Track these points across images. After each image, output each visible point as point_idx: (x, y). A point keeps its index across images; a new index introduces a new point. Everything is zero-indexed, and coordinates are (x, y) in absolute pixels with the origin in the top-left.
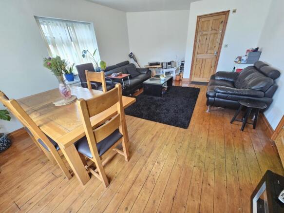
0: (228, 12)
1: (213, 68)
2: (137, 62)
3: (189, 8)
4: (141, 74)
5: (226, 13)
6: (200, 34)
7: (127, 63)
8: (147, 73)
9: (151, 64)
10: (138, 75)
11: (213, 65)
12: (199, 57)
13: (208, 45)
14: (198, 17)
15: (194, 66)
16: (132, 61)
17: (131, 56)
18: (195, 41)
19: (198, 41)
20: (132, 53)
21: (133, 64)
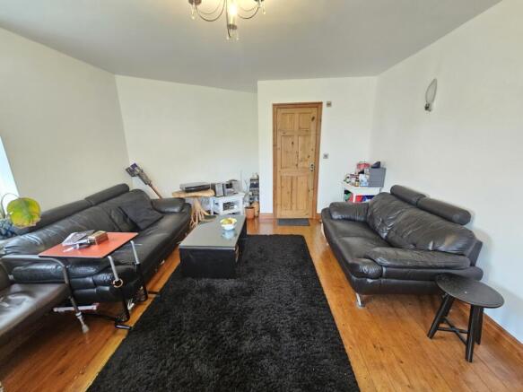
0: (321, 103)
1: (311, 192)
2: (151, 186)
3: (255, 90)
4: (164, 214)
5: (318, 105)
6: (280, 134)
7: (124, 189)
8: (180, 212)
9: (188, 190)
10: (158, 220)
11: (311, 187)
12: (285, 173)
13: (297, 153)
14: (274, 105)
15: (279, 190)
16: (135, 184)
17: (133, 171)
18: (275, 145)
19: (279, 146)
20: (135, 165)
21: (139, 192)
